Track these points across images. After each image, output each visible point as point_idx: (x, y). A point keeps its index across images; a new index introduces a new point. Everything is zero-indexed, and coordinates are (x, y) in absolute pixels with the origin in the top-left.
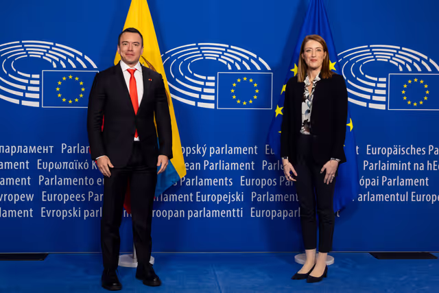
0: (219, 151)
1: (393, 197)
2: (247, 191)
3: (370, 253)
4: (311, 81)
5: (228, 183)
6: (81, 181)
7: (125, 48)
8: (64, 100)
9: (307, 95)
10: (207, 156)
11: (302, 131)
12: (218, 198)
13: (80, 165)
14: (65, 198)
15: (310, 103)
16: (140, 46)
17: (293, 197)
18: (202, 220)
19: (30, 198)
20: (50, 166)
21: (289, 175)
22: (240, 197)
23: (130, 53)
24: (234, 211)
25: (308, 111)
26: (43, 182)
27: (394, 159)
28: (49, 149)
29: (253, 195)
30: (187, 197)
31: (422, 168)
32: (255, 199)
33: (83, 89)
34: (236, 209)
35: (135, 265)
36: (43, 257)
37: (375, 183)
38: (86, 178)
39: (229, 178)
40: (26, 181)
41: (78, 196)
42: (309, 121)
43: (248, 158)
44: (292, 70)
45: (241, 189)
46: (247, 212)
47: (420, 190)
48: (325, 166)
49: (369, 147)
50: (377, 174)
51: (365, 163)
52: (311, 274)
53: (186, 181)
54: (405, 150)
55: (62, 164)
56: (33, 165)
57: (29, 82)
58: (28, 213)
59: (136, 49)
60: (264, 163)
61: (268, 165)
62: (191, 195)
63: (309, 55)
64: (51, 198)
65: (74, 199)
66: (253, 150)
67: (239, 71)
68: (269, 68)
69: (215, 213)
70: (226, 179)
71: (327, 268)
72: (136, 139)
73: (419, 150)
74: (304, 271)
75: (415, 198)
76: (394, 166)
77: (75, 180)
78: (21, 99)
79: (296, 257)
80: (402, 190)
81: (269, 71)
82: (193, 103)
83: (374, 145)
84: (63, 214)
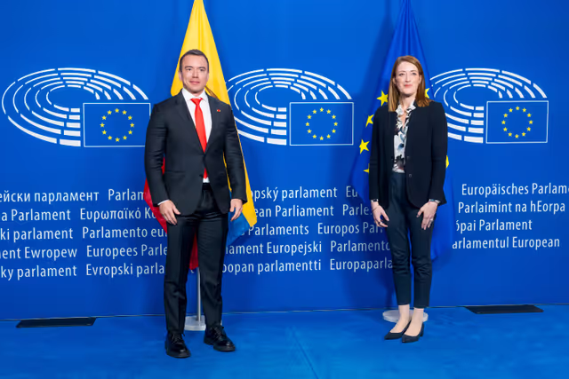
0: (293, 194)
1: (491, 243)
2: (326, 240)
3: (467, 308)
4: (404, 110)
5: (304, 231)
6: (133, 232)
7: (189, 74)
8: (110, 138)
9: (399, 127)
10: (279, 201)
11: (394, 170)
12: (293, 249)
13: (130, 214)
14: (115, 253)
15: (404, 136)
16: (206, 72)
17: (383, 246)
18: (275, 274)
19: (73, 253)
20: (96, 216)
21: (379, 220)
22: (318, 248)
23: (195, 80)
24: (311, 263)
25: (402, 146)
26: (87, 235)
27: (493, 199)
28: (94, 195)
29: (333, 244)
30: (257, 249)
31: (525, 209)
32: (335, 249)
33: (132, 125)
34: (313, 261)
35: (203, 328)
36: (91, 321)
37: (471, 227)
38: (138, 229)
39: (304, 226)
40: (68, 234)
41: (129, 250)
42: (403, 157)
43: (326, 202)
44: (379, 98)
45: (318, 238)
46: (325, 265)
47: (522, 234)
48: (422, 209)
49: (465, 187)
50: (474, 217)
51: (461, 205)
52: (407, 333)
53: (255, 229)
54: (505, 189)
55: (110, 214)
56: (75, 214)
57: (68, 117)
58: (71, 271)
59: (201, 75)
60: (345, 208)
61: (349, 210)
62: (261, 246)
63: (402, 79)
64: (98, 253)
65: (125, 253)
66: (331, 192)
67: (315, 101)
68: (349, 97)
69: (290, 266)
70: (301, 227)
71: (423, 325)
72: (206, 180)
73: (521, 188)
74: (397, 329)
75: (516, 244)
76: (493, 207)
77: (125, 231)
78: (58, 137)
79: (384, 314)
80: (502, 235)
81: (350, 101)
82: (261, 139)
83: (471, 184)
84: (112, 271)
